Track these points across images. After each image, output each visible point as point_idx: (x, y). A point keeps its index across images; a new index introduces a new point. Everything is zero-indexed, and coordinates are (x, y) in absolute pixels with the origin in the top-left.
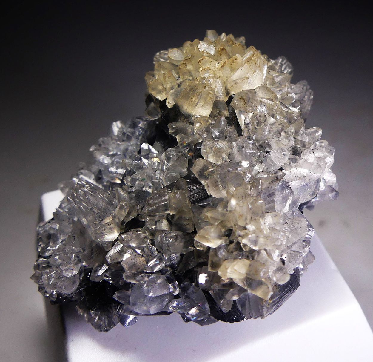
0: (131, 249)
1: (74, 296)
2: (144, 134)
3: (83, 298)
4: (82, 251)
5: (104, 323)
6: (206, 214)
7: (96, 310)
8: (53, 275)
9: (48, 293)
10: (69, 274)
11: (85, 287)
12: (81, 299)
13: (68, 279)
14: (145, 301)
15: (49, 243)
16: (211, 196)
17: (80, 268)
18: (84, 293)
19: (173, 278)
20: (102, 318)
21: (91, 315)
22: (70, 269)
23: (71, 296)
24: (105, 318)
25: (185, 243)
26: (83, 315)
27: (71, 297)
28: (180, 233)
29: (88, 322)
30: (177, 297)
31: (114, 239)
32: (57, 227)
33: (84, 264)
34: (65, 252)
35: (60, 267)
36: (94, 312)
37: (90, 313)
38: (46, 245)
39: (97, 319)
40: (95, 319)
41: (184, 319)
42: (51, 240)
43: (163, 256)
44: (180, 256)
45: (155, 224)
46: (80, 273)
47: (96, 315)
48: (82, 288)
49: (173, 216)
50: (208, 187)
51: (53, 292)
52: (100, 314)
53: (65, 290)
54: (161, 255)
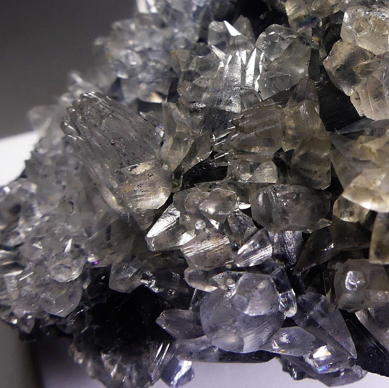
0: (201, 221)
1: (71, 322)
2: (210, 7)
3: (86, 328)
4: (85, 235)
5: (130, 378)
6: (367, 145)
7: (113, 352)
8: (29, 280)
9: (16, 318)
10: (62, 278)
11: (93, 305)
12: (82, 331)
13: (61, 285)
14: (237, 323)
15: (17, 220)
16: (364, 117)
17: (84, 267)
18: (89, 318)
19: (285, 281)
20: (126, 369)
21: (101, 363)
22: (66, 267)
23: (63, 322)
24: (131, 368)
25: (313, 209)
26: (84, 364)
27: (65, 326)
28: (303, 189)
29: (93, 377)
30: (290, 322)
31: (158, 206)
32: (33, 188)
33: (90, 259)
34: (53, 235)
35: (45, 263)
36: (108, 356)
37: (101, 358)
38: (8, 226)
39: (115, 370)
40: (110, 370)
41: (292, 375)
42: (21, 214)
43: (268, 235)
44: (301, 237)
45: (252, 171)
46: (83, 277)
47: (113, 363)
48: (87, 307)
49: (290, 154)
50: (358, 99)
51: (27, 315)
52: (122, 360)
53: (56, 307)
54: (264, 234)
